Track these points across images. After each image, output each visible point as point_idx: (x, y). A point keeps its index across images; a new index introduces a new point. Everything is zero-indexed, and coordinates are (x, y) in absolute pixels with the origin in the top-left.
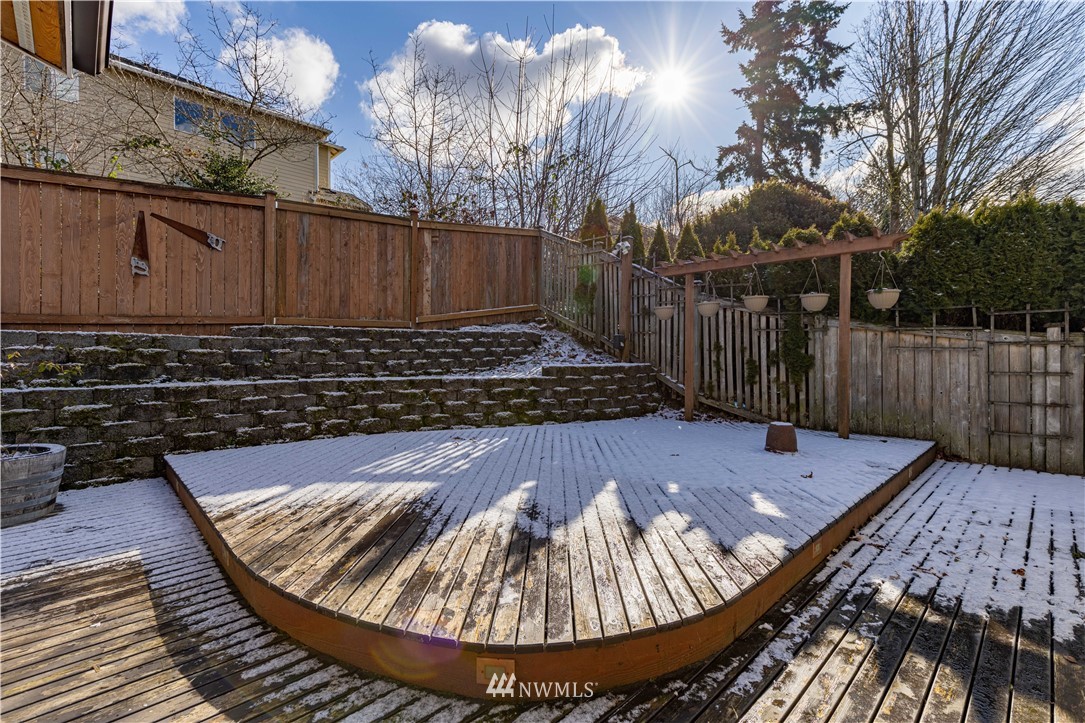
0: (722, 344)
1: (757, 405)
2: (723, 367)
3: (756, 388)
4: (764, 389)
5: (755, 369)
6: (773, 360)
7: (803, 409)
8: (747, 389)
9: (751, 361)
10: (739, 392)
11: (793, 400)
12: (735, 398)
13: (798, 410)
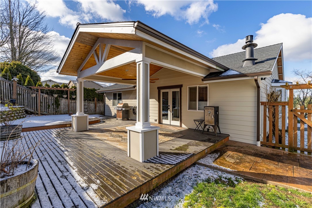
0: (42, 102)
1: (49, 112)
2: (42, 106)
3: (49, 109)
4: (51, 109)
5: (49, 106)
6: (53, 104)
7: (58, 112)
8: (48, 110)
9: (48, 105)
10: (46, 110)
11: (56, 111)
12: (45, 111)
13: (57, 112)
